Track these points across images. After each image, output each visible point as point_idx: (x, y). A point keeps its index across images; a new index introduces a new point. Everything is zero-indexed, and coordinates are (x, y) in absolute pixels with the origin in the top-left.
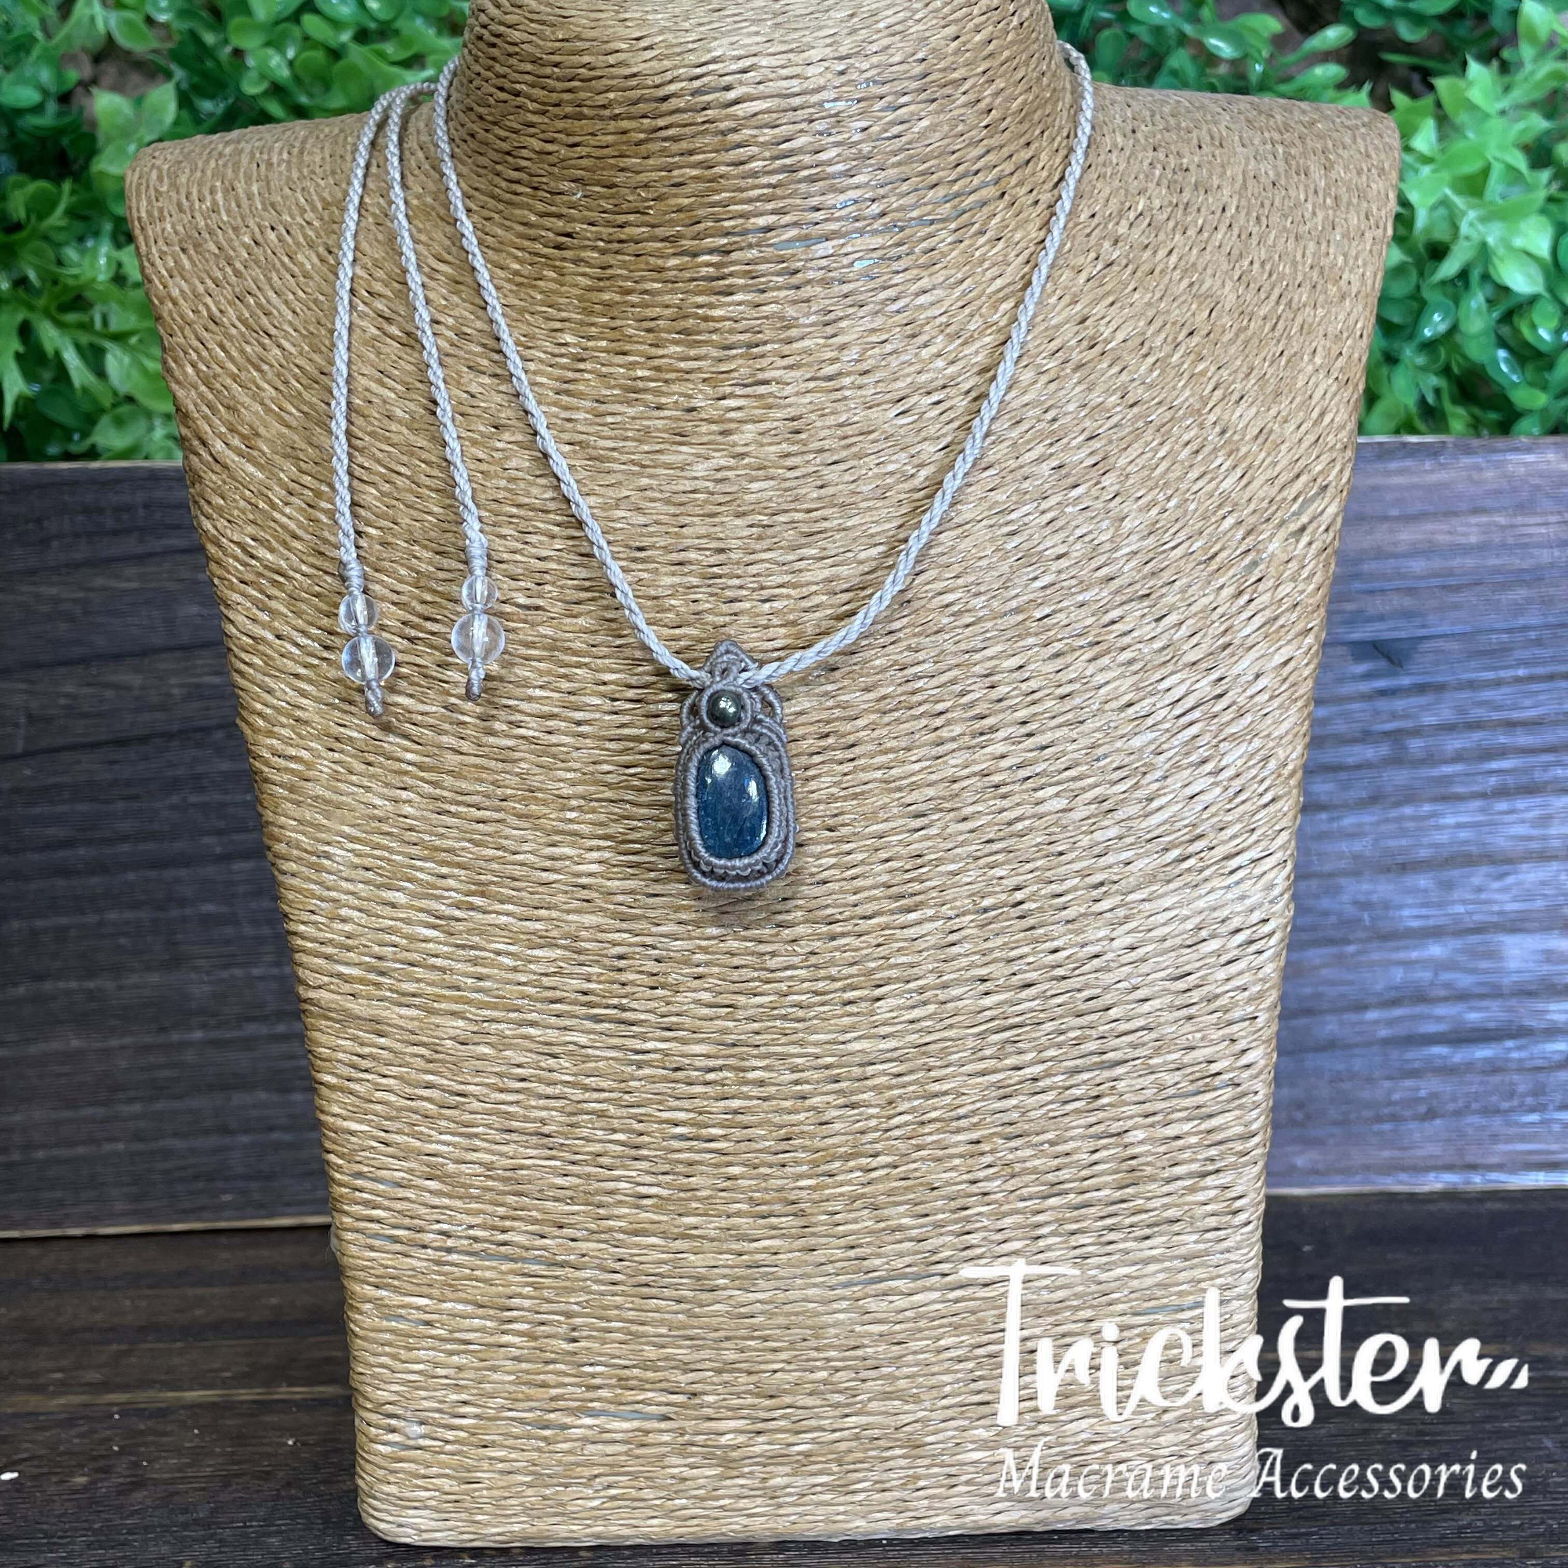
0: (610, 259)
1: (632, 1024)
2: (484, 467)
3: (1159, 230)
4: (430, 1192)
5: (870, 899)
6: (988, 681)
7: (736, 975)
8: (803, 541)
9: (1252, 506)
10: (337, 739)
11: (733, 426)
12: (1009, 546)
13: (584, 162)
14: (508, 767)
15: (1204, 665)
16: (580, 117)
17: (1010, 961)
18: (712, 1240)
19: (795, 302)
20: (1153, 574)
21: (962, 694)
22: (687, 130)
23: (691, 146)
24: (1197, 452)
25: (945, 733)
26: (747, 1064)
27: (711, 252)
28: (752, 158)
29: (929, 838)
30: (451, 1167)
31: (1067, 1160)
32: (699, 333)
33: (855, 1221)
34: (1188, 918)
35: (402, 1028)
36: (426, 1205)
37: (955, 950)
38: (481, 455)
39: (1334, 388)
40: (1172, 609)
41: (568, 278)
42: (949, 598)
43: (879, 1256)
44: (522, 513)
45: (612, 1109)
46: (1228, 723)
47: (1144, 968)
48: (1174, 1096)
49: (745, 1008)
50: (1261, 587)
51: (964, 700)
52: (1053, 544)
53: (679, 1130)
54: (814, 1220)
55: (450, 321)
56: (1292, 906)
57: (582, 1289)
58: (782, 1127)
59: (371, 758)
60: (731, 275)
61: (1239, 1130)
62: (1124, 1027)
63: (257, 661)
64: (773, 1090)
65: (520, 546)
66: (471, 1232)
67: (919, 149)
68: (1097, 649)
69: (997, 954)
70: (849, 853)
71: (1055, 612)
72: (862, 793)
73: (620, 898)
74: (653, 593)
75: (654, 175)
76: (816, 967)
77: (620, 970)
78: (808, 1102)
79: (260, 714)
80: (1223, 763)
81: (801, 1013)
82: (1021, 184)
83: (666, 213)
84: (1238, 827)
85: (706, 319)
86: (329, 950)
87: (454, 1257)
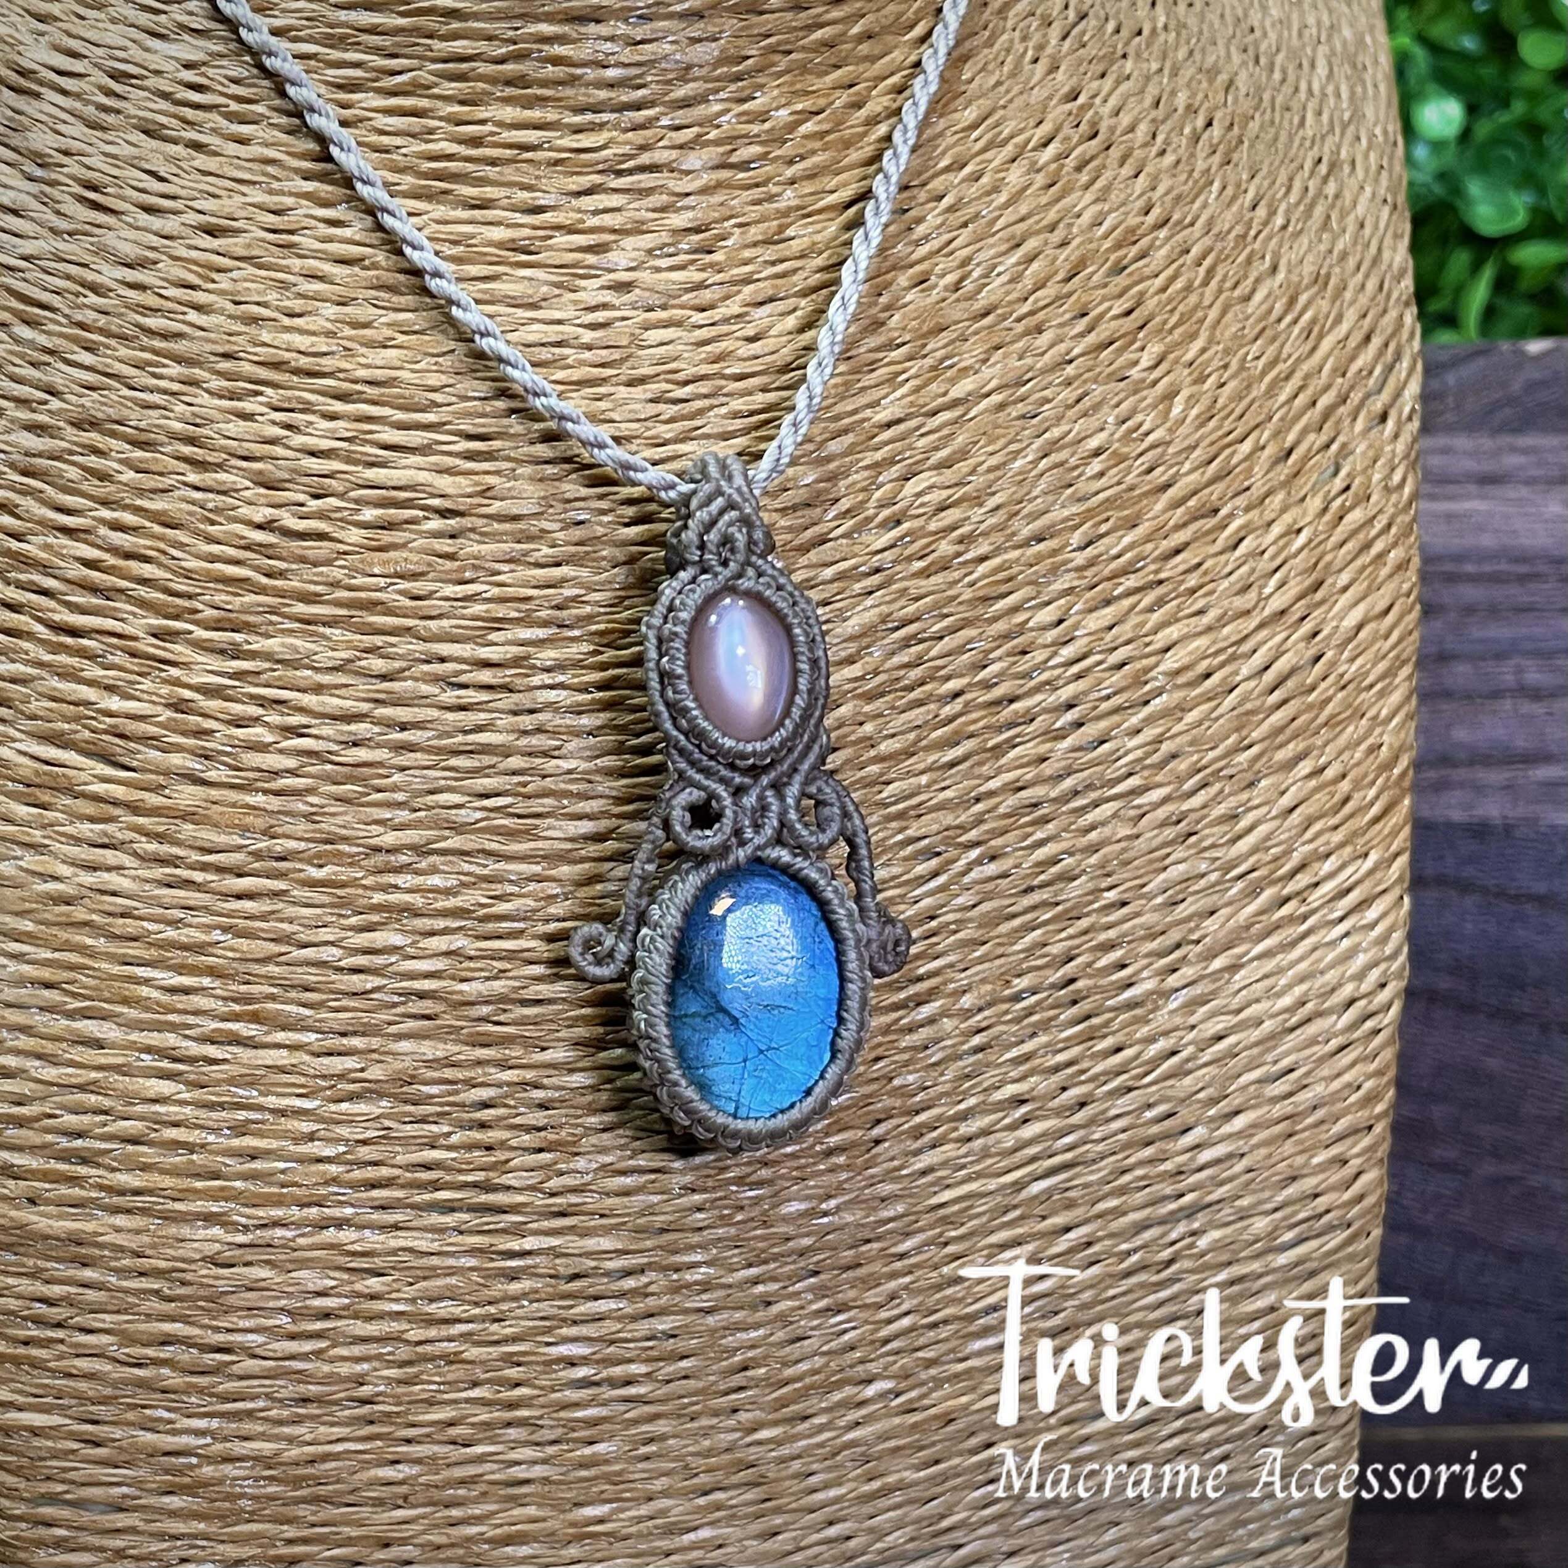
6: (1014, 645)
15: (1295, 614)
20: (1220, 478)
21: (981, 665)
25: (960, 727)
26: (683, 1258)
29: (941, 890)
33: (835, 1484)
35: (118, 1248)
40: (1248, 529)
43: (867, 1531)
44: (279, 377)
47: (1234, 1066)
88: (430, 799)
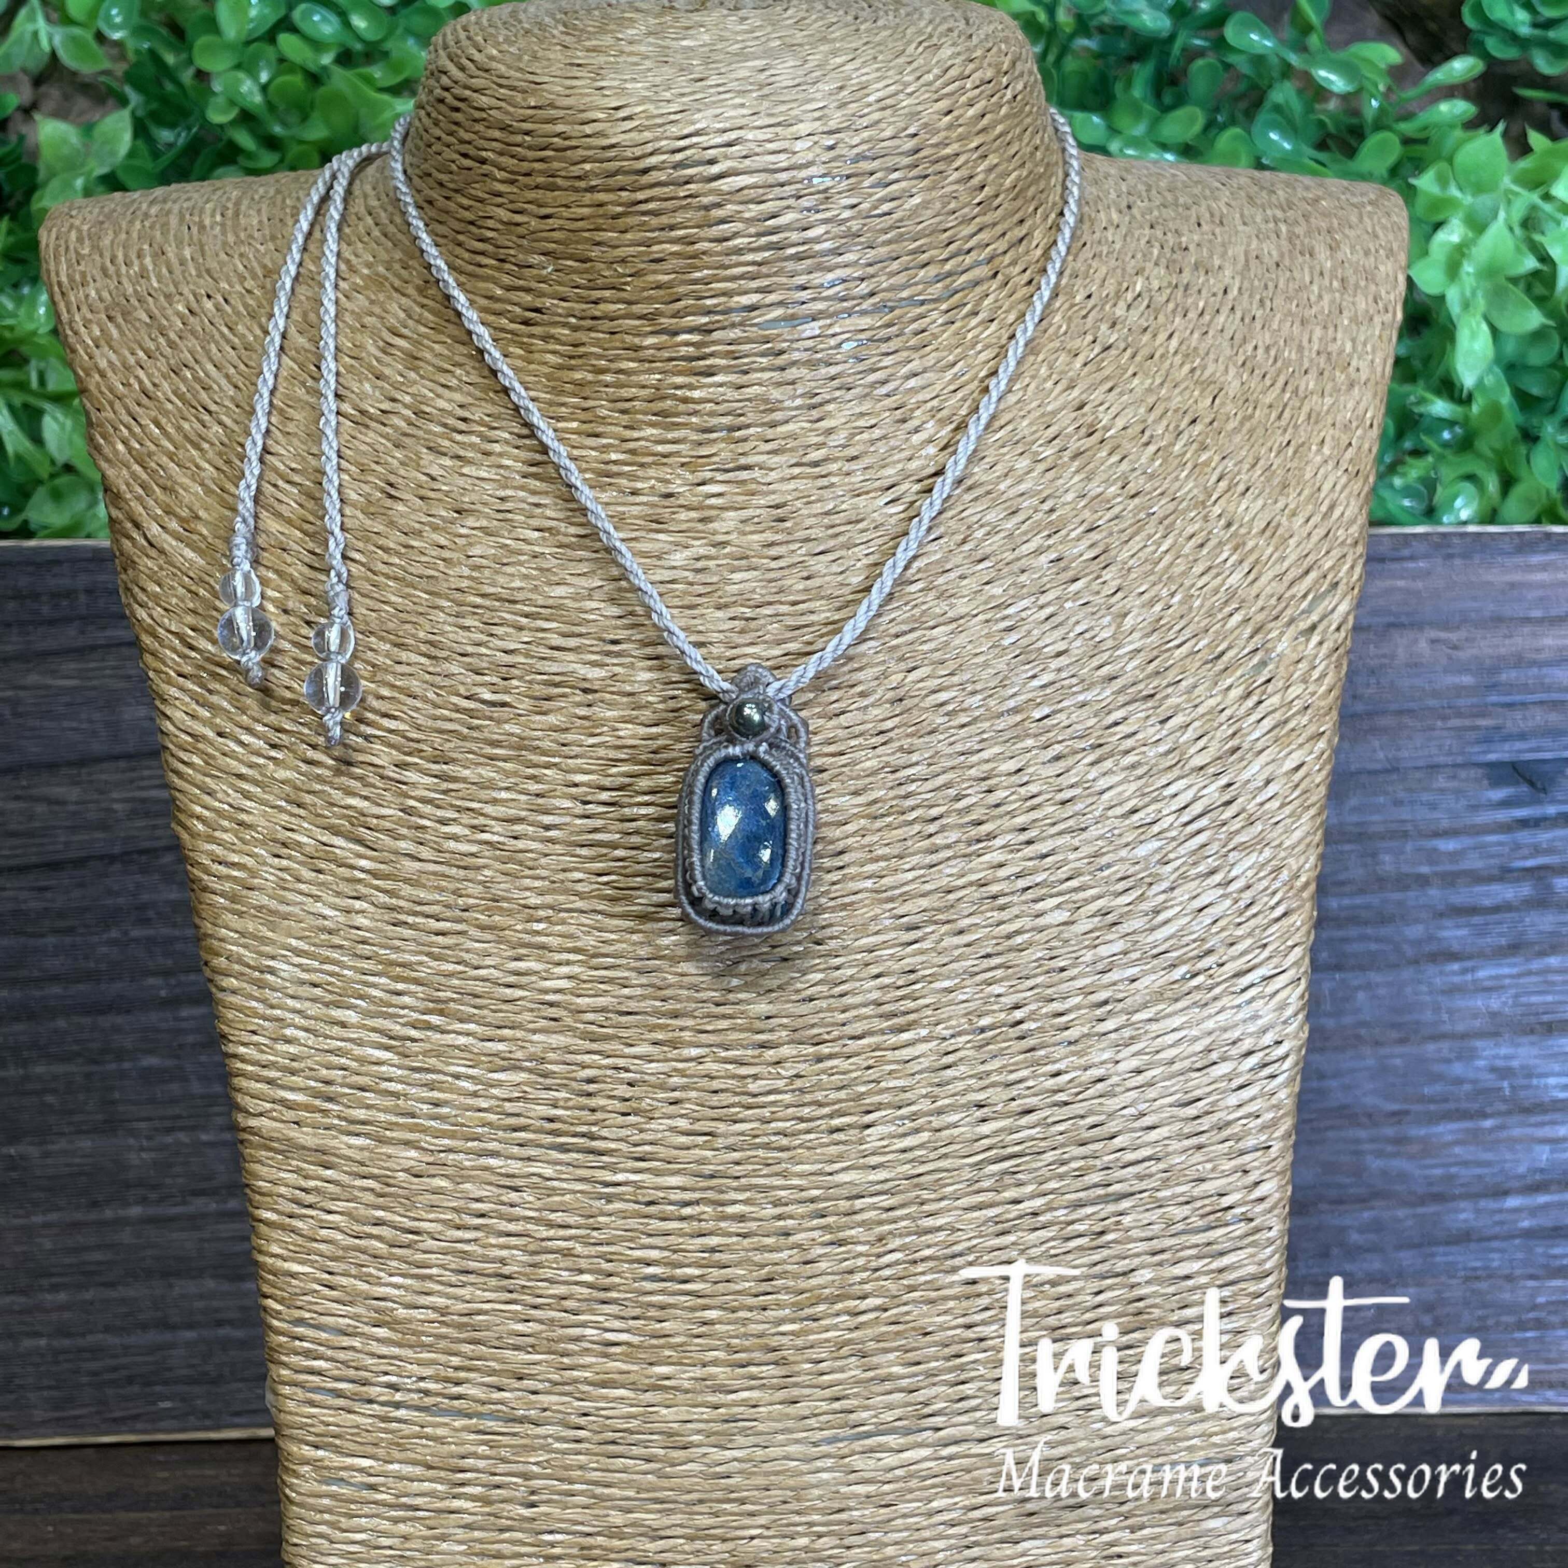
0: (582, 336)
2: (446, 554)
3: (1157, 312)
4: (378, 1340)
5: (858, 1018)
6: (985, 785)
7: (715, 1100)
8: (789, 635)
9: (1260, 603)
10: (284, 845)
11: (714, 513)
12: (1006, 642)
13: (556, 235)
14: (471, 874)
15: (1211, 770)
16: (553, 188)
17: (1008, 1085)
18: (687, 1391)
19: (779, 384)
20: (1158, 673)
21: (958, 798)
22: (669, 204)
23: (673, 221)
24: (1202, 545)
25: (939, 840)
26: (726, 1197)
27: (691, 331)
28: (736, 235)
29: (922, 952)
31: (1070, 1302)
32: (677, 415)
33: (842, 1370)
34: (1196, 1039)
35: (350, 1159)
36: (373, 1355)
37: (949, 1073)
38: (443, 542)
39: (1344, 480)
40: (1177, 710)
41: (536, 356)
42: (943, 696)
43: (867, 1408)
44: (487, 603)
45: (579, 1249)
46: (1237, 832)
47: (1152, 1093)
48: (1183, 1232)
49: (725, 1135)
50: (1270, 688)
51: (960, 805)
52: (1052, 642)
53: (651, 1270)
54: (796, 1368)
55: (408, 399)
56: (1306, 1028)
57: (543, 1448)
58: (763, 1266)
60: (712, 355)
61: (1252, 1269)
62: (1130, 1156)
63: (196, 760)
64: (753, 1225)
65: (485, 638)
66: (422, 1385)
67: (910, 227)
68: (1099, 752)
69: (994, 1078)
70: (837, 968)
71: (1055, 712)
72: (852, 904)
73: (590, 1016)
74: (628, 688)
75: (631, 250)
76: (801, 1090)
77: (589, 1095)
78: (792, 1239)
79: (199, 818)
80: (1233, 873)
81: (785, 1142)
82: (1014, 263)
83: (644, 289)
84: (1249, 942)
85: (685, 400)
86: (273, 1074)
87: (402, 1413)
88: (561, 876)
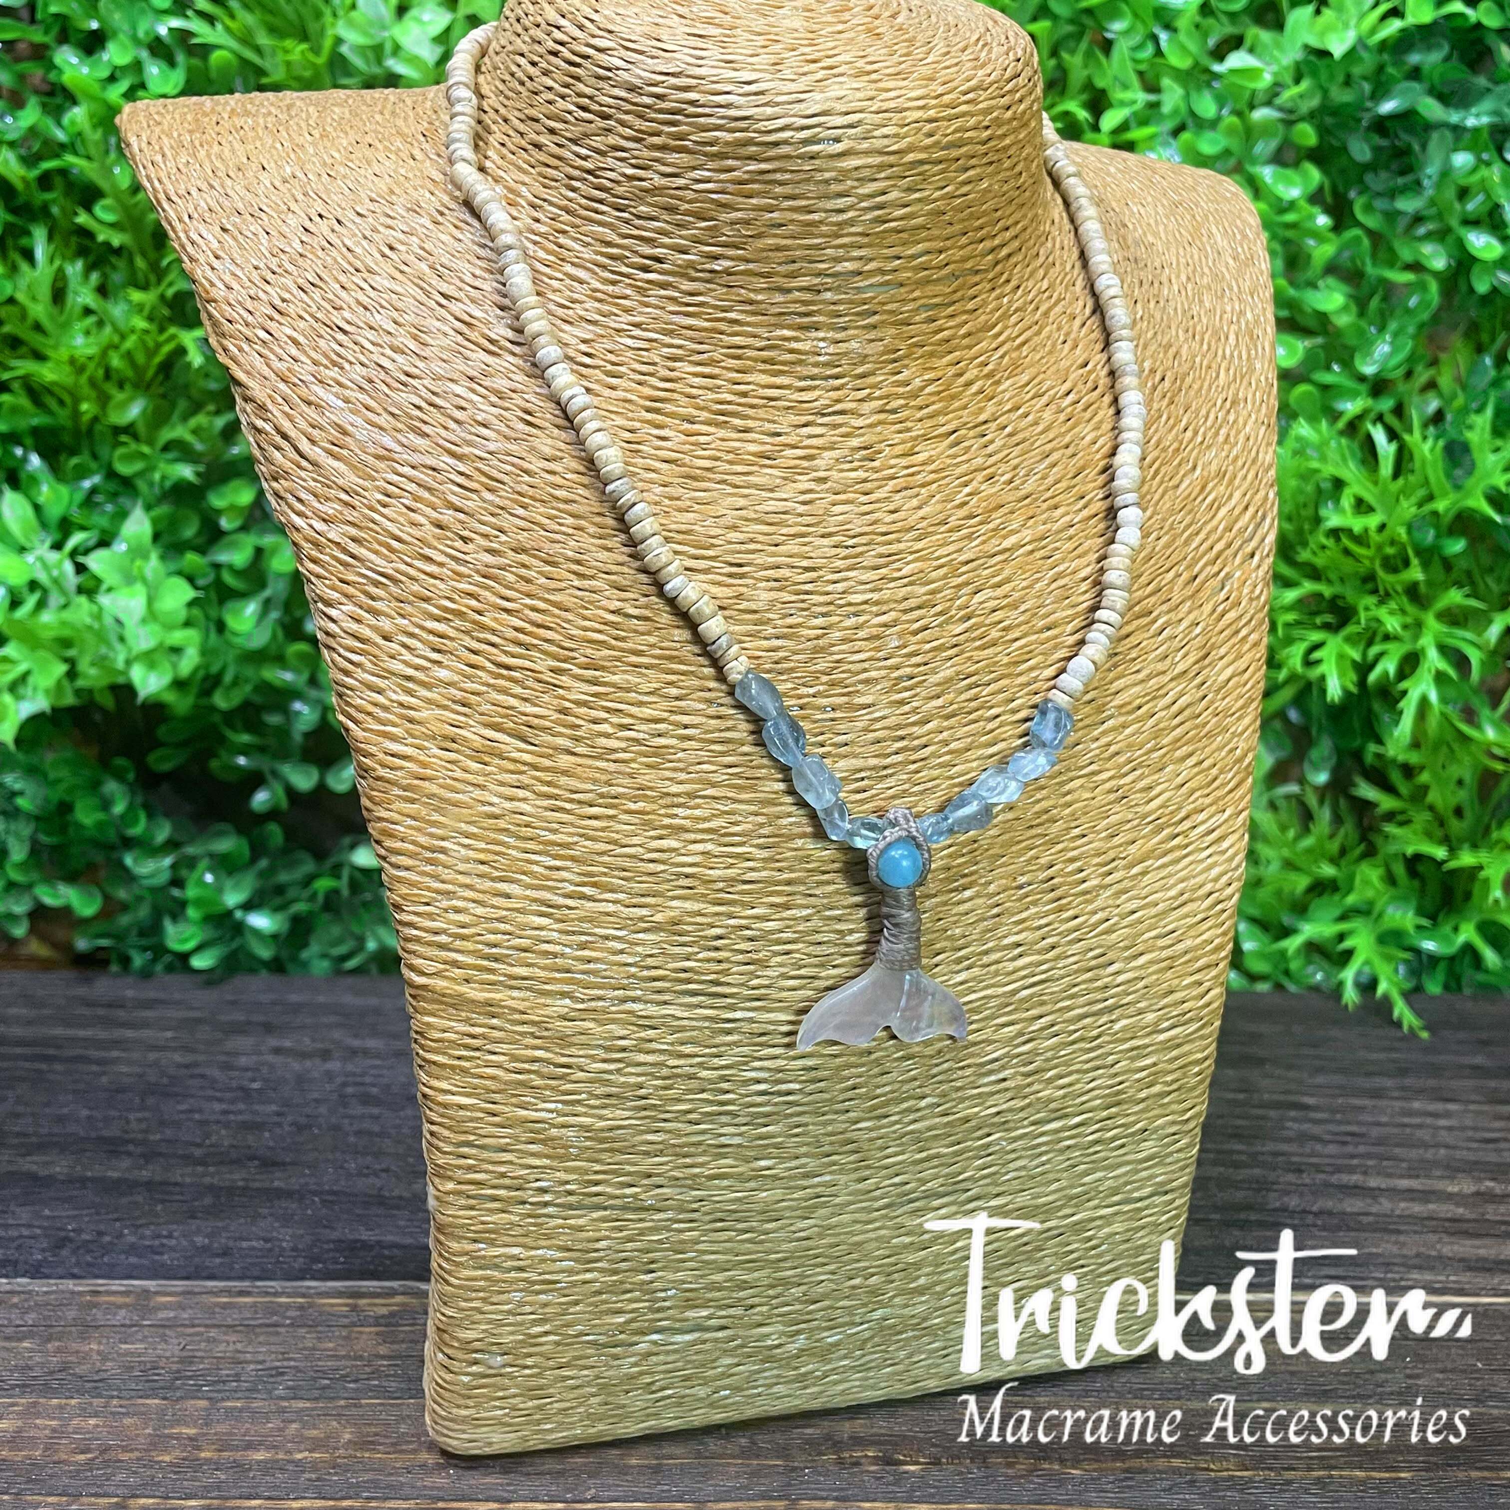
1: (725, 996)
30: (554, 1131)
59: (487, 759)
